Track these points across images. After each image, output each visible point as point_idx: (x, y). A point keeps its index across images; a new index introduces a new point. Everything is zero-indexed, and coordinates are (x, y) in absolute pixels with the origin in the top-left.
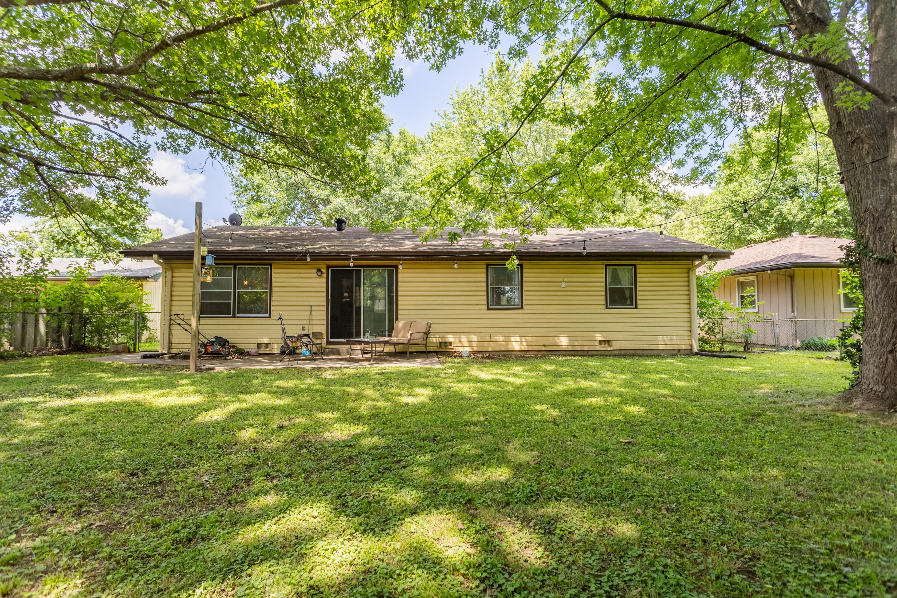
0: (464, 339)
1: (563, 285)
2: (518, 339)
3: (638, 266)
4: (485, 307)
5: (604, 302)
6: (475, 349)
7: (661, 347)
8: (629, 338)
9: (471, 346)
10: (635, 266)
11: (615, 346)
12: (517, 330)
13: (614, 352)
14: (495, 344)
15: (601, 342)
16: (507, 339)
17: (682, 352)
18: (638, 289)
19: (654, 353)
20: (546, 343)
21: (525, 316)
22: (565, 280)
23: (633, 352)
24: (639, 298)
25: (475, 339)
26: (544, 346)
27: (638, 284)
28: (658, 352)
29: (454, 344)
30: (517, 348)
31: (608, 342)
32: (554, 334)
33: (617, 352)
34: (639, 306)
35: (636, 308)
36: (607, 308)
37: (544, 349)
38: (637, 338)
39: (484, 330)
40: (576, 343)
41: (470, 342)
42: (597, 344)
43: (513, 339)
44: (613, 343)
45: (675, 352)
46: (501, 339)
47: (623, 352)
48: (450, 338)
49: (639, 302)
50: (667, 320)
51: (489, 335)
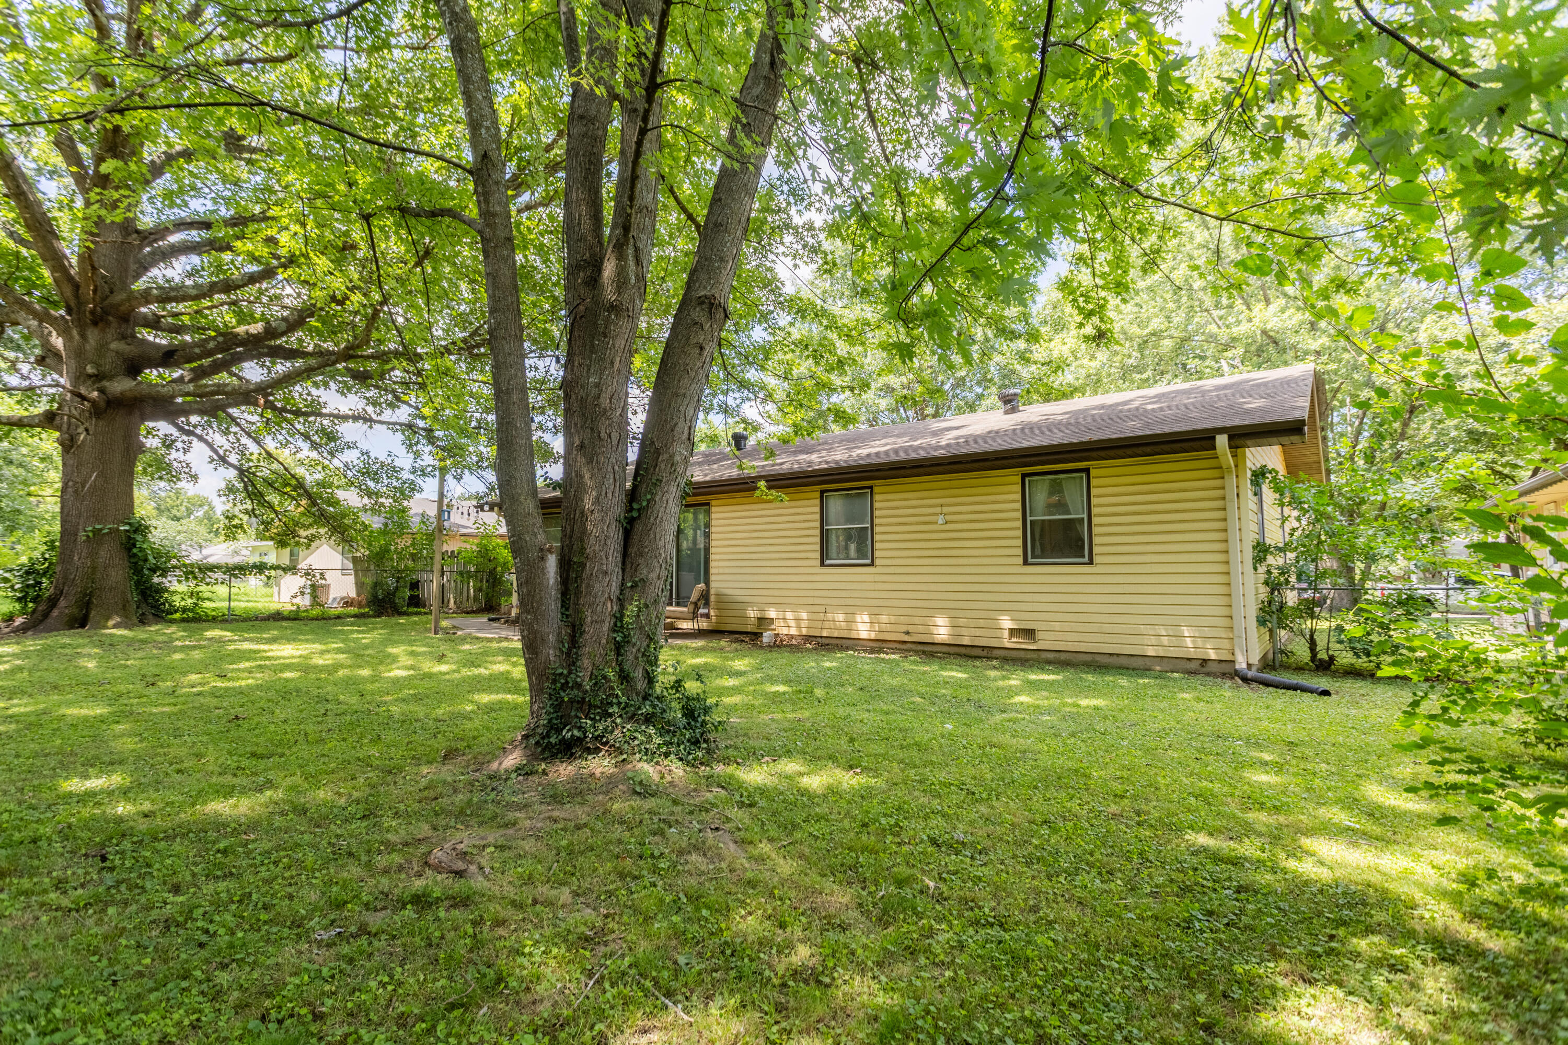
0: (789, 615)
1: (941, 519)
2: (866, 618)
3: (1093, 472)
4: (818, 562)
5: (1020, 551)
6: (804, 631)
7: (1151, 652)
8: (1075, 627)
9: (799, 627)
10: (1087, 471)
11: (1044, 642)
12: (865, 602)
13: (1044, 655)
14: (832, 625)
15: (1012, 632)
16: (850, 617)
17: (1212, 667)
18: (1095, 520)
19: (1139, 663)
20: (911, 629)
21: (878, 578)
22: (945, 509)
23: (1088, 658)
24: (1096, 540)
25: (804, 616)
26: (908, 633)
27: (1095, 511)
28: (1148, 662)
29: (776, 623)
30: (864, 635)
31: (1029, 633)
32: (925, 612)
33: (1051, 656)
34: (1097, 559)
35: (1091, 562)
36: (1026, 563)
37: (906, 638)
38: (1095, 628)
39: (817, 601)
40: (965, 632)
41: (797, 620)
42: (1006, 634)
43: (858, 618)
44: (1040, 635)
45: (1194, 666)
46: (841, 617)
47: (1063, 657)
48: (772, 614)
49: (1096, 550)
50: (1165, 589)
51: (822, 609)
